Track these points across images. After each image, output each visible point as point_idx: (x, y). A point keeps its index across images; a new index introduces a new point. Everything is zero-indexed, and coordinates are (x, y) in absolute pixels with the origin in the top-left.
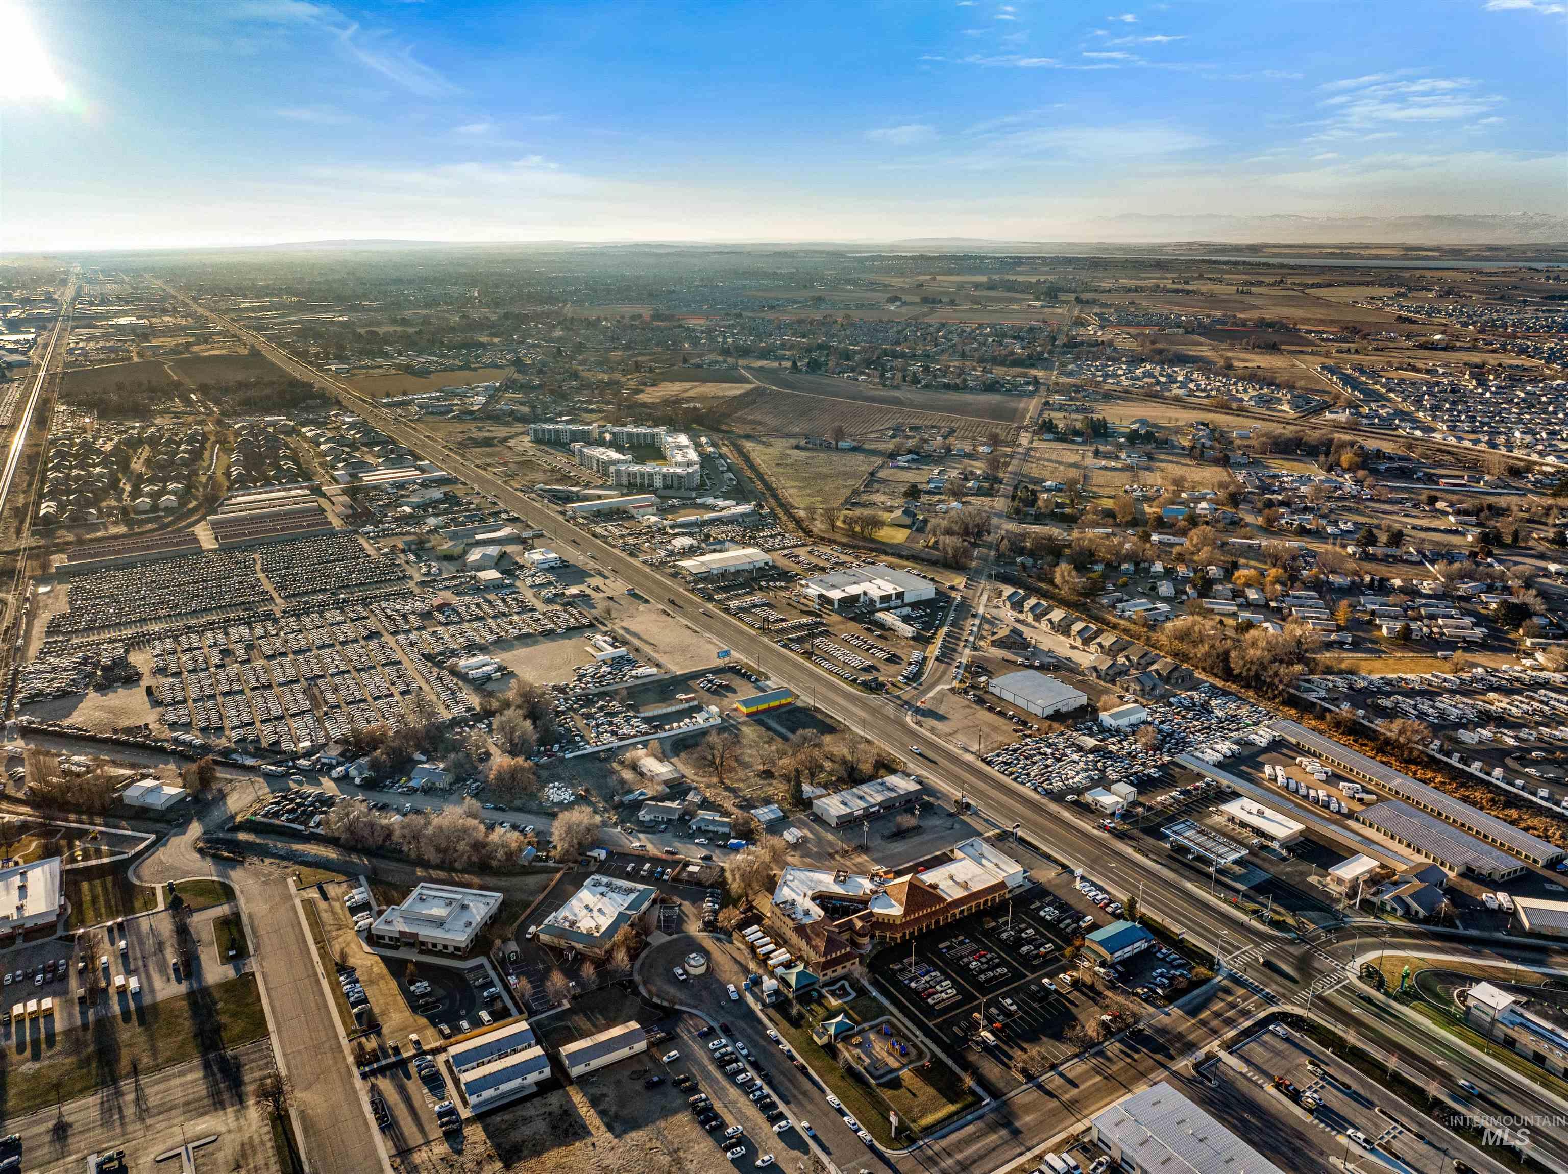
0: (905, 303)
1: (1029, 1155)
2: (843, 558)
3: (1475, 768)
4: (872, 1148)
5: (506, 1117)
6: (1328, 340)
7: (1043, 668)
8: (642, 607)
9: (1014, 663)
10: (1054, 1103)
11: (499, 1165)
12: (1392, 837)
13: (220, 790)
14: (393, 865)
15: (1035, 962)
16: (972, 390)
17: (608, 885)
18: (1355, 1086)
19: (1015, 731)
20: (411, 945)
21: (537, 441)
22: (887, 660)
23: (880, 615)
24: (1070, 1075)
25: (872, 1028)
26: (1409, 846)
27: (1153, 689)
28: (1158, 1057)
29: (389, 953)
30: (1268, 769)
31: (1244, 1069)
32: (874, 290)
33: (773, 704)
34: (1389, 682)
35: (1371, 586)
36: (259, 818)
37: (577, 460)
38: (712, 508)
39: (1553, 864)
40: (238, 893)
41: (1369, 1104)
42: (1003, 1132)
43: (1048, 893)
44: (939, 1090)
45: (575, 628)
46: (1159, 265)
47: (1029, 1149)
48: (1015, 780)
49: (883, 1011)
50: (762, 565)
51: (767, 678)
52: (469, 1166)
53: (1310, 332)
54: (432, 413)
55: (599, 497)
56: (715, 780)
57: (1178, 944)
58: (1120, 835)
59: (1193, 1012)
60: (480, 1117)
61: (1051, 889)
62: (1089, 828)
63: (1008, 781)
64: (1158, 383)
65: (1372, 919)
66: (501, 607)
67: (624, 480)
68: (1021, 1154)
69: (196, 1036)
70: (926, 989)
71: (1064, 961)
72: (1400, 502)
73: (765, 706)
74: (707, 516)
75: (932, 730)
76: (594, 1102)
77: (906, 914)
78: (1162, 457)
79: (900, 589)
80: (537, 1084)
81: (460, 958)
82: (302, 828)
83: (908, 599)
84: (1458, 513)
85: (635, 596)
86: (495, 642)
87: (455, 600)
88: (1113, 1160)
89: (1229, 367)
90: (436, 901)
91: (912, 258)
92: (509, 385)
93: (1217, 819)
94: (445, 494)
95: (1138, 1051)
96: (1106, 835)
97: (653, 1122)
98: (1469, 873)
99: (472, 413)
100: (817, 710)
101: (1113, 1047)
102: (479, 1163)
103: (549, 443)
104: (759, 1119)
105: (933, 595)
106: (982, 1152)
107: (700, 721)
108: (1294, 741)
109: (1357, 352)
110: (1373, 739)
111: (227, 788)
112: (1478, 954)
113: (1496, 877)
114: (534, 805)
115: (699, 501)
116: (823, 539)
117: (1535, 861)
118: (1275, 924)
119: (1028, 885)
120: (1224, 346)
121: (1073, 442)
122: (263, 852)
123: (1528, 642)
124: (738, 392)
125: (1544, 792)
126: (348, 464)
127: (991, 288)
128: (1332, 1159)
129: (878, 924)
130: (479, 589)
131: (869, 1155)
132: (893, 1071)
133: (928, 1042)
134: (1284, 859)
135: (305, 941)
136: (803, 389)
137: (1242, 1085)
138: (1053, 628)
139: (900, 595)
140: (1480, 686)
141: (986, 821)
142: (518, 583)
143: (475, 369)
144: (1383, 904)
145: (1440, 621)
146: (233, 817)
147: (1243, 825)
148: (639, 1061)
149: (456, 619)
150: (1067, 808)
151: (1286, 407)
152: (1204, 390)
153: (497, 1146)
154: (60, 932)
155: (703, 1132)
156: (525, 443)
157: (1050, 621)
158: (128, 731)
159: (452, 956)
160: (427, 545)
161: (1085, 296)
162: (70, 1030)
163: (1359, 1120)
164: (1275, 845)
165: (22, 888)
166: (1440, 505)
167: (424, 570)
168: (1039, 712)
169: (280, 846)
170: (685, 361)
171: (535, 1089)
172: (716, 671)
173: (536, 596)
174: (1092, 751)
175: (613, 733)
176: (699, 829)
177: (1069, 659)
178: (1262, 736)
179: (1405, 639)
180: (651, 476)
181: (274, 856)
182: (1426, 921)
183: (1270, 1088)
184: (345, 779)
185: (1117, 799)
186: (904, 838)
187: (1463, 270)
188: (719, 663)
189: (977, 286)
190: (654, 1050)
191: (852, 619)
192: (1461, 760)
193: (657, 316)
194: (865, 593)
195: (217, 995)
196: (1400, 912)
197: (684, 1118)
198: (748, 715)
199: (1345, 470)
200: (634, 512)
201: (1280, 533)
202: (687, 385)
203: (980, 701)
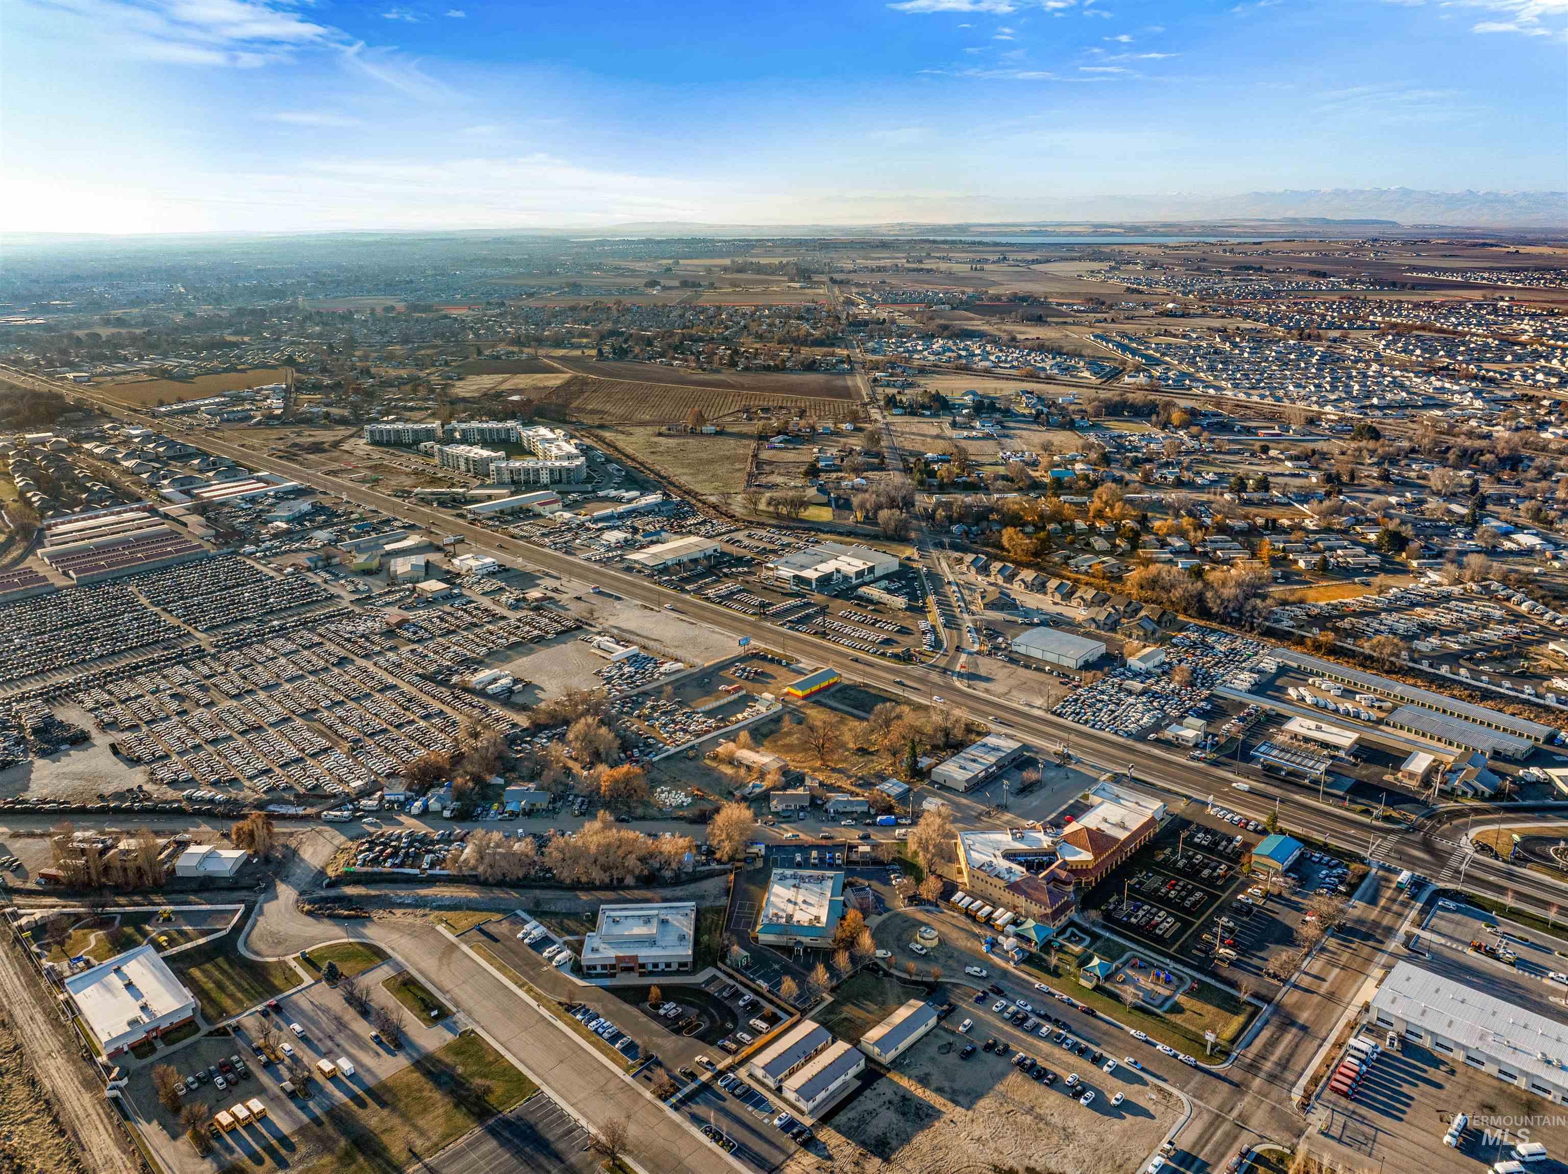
0: (665, 288)
1: (1327, 1046)
2: (786, 540)
3: (1444, 670)
4: (1196, 1067)
5: (851, 1115)
6: (1079, 311)
7: (1043, 623)
8: (617, 604)
9: (1015, 622)
10: (1316, 999)
11: (877, 1161)
12: (1424, 735)
13: (286, 847)
14: (549, 894)
15: (1220, 883)
16: (792, 370)
17: (794, 877)
18: (1531, 939)
19: (1063, 683)
20: (630, 969)
21: (374, 443)
22: (899, 632)
23: (863, 590)
24: (1314, 971)
25: (1124, 964)
26: (1439, 740)
27: (1153, 633)
28: (1371, 943)
29: (608, 982)
30: (1292, 693)
31: (1443, 941)
32: (622, 275)
33: (821, 685)
34: (1335, 607)
35: (1266, 527)
36: (356, 868)
37: (437, 461)
38: (619, 500)
39: (1551, 739)
40: (389, 951)
41: (1549, 951)
42: (1294, 1030)
43: (1190, 823)
44: (1219, 1006)
45: (562, 632)
46: (884, 245)
47: (1324, 1040)
49: (1124, 949)
50: (710, 552)
51: (798, 661)
52: (848, 1168)
53: (1062, 304)
54: (228, 420)
55: (490, 497)
56: (818, 764)
57: (1325, 848)
58: (1215, 764)
59: (1373, 901)
60: (825, 1120)
61: (1190, 818)
62: (1183, 761)
63: (1086, 729)
64: (960, 356)
65: (1452, 803)
66: (468, 619)
67: (506, 478)
68: (1320, 1046)
69: (457, 1106)
70: (1148, 922)
71: (1242, 878)
72: (1237, 452)
73: (815, 688)
74: (621, 508)
75: (987, 691)
76: (924, 1081)
77: (1096, 857)
78: (1012, 425)
79: (870, 564)
80: (857, 1077)
81: (687, 973)
82: (417, 871)
84: (1291, 458)
85: (600, 593)
86: (488, 655)
87: (410, 615)
88: (1399, 1035)
89: (1014, 339)
90: (630, 920)
91: (640, 242)
92: (300, 387)
93: (1280, 738)
94: (313, 505)
95: (1352, 942)
97: (991, 1088)
98: (1497, 755)
99: (277, 417)
100: (866, 685)
101: (1332, 943)
102: (857, 1164)
103: (388, 444)
104: (1085, 1064)
105: (896, 568)
106: (1288, 1051)
107: (763, 709)
108: (1295, 665)
109: (1113, 321)
110: (1354, 657)
111: (293, 843)
112: (1546, 820)
113: (1519, 756)
114: (654, 812)
115: (601, 494)
116: (751, 522)
117: (1537, 739)
118: (1387, 819)
119: (1169, 818)
120: (994, 320)
121: (923, 415)
122: (389, 904)
123: (1415, 563)
124: (558, 382)
125: (1507, 684)
126: (174, 481)
127: (740, 271)
128: (1551, 999)
129: (1077, 871)
130: (430, 602)
131: (1199, 1076)
132: (1167, 998)
133: (1180, 967)
134: (1355, 765)
135: (506, 988)
136: (624, 377)
137: (1447, 953)
140: (1403, 603)
141: (1093, 767)
142: (466, 592)
143: (243, 371)
144: (1453, 789)
145: (1339, 552)
146: (322, 873)
147: (1307, 740)
148: (936, 1036)
149: (426, 635)
150: (1154, 746)
151: (1087, 374)
152: (1006, 361)
153: (863, 1144)
154: (205, 1028)
155: (1043, 1087)
156: (361, 445)
157: (1022, 582)
158: (119, 796)
159: (677, 973)
160: (336, 561)
161: (837, 276)
162: (301, 1128)
163: (1549, 964)
164: (1342, 754)
165: (129, 986)
166: (1272, 453)
167: (350, 588)
168: (1070, 664)
169: (403, 893)
170: (479, 353)
171: (858, 1083)
172: (742, 659)
173: (497, 602)
174: (1141, 693)
175: (685, 731)
176: (836, 812)
177: (1059, 615)
178: (1270, 664)
179: (1324, 570)
180: (535, 471)
181: (401, 905)
182: (1492, 798)
183: (1470, 952)
184: (425, 813)
185: (1193, 732)
186: (1031, 792)
187: (1151, 245)
188: (739, 651)
189: (725, 269)
190: (943, 1023)
191: (836, 596)
192: (1431, 666)
193: (414, 308)
194: (838, 571)
195: (449, 1059)
196: (1471, 793)
197: (1015, 1078)
198: (805, 698)
199: (1176, 427)
200: (540, 509)
201: (1157, 487)
202: (499, 377)
203: (1012, 661)
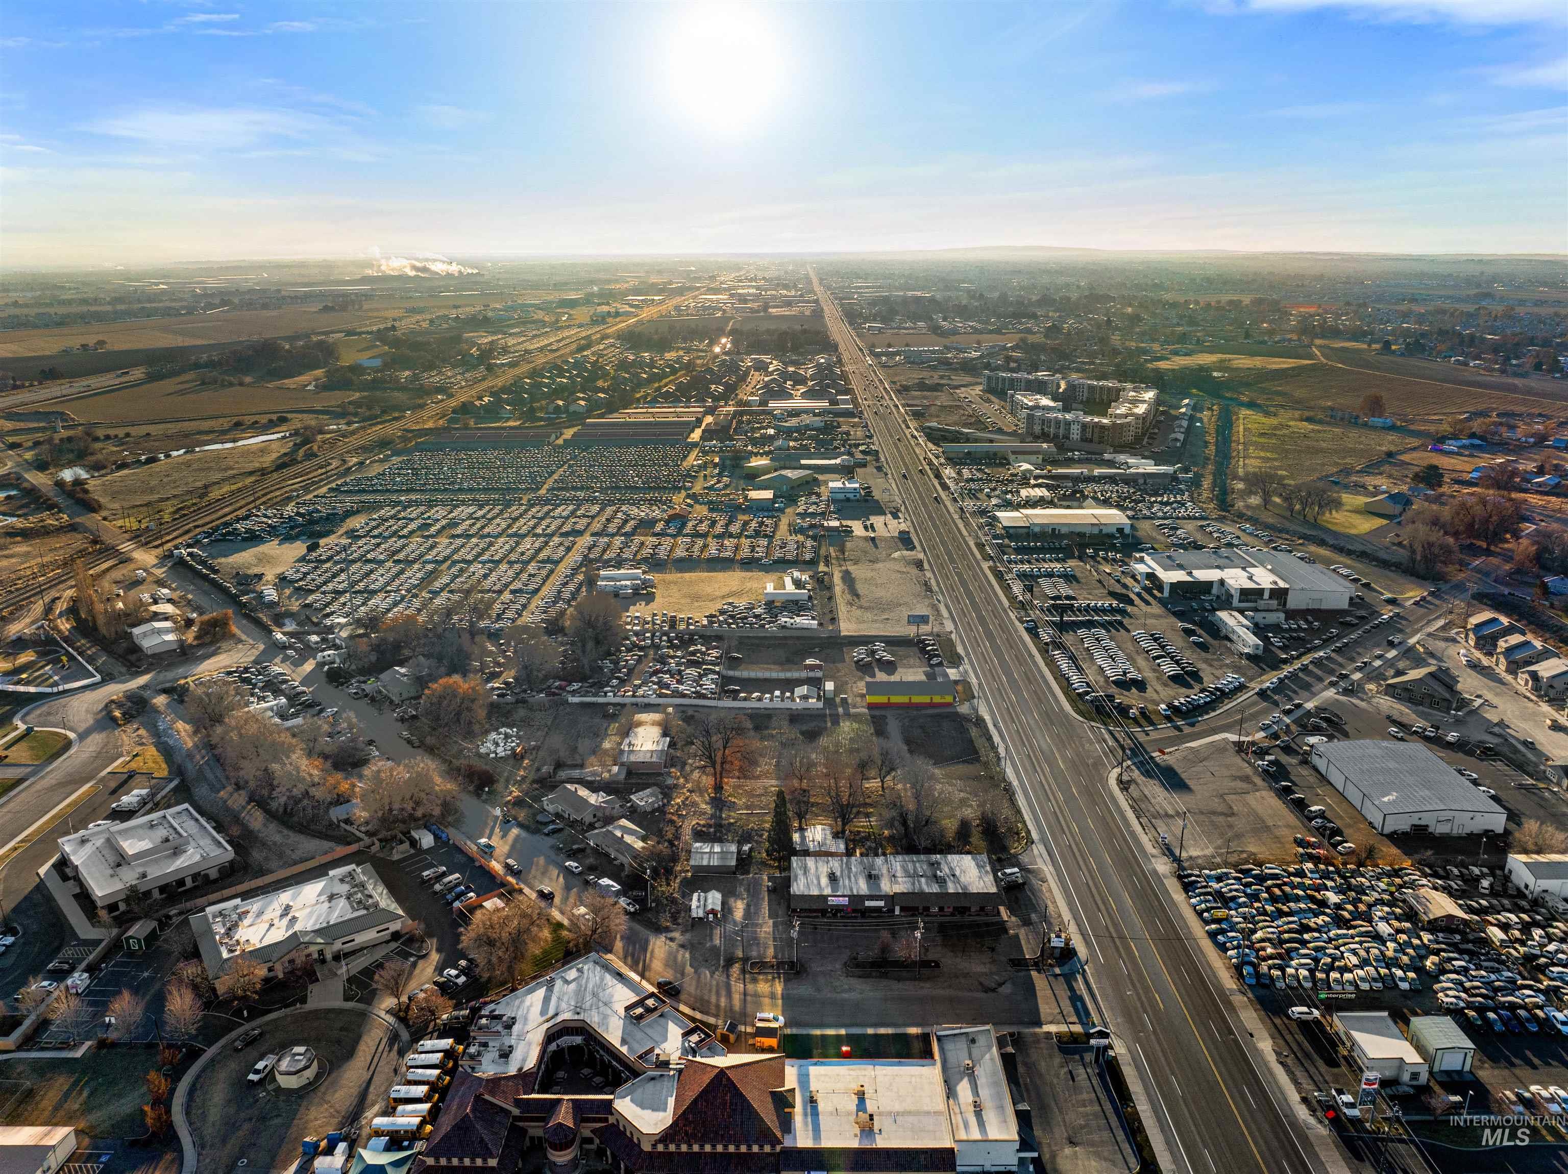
7: (1457, 747)
8: (898, 554)
9: (1405, 727)
19: (1300, 843)
22: (1175, 678)
23: (1223, 615)
33: (916, 699)
45: (787, 562)
48: (1212, 935)
51: (957, 664)
62: (1294, 1097)
63: (1196, 931)
73: (903, 699)
74: (1100, 472)
75: (1140, 800)
77: (668, 1136)
79: (1282, 584)
83: (1293, 602)
85: (906, 541)
96: (1319, 1130)
100: (979, 722)
105: (1343, 605)
115: (1106, 455)
116: (1238, 514)
124: (1284, 366)
126: (768, 392)
136: (1378, 369)
138: (1536, 689)
139: (1279, 594)
141: (1075, 999)
142: (789, 509)
150: (1277, 1034)
157: (1534, 676)
167: (710, 484)
168: (1377, 820)
172: (895, 641)
174: (1433, 926)
176: (592, 846)
177: (1530, 745)
180: (1068, 424)
185: (1412, 1057)
186: (885, 976)
191: (1176, 613)
194: (1222, 582)
198: (874, 706)
200: (1013, 459)
202: (1230, 357)
203: (1276, 775)
